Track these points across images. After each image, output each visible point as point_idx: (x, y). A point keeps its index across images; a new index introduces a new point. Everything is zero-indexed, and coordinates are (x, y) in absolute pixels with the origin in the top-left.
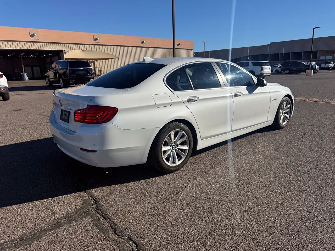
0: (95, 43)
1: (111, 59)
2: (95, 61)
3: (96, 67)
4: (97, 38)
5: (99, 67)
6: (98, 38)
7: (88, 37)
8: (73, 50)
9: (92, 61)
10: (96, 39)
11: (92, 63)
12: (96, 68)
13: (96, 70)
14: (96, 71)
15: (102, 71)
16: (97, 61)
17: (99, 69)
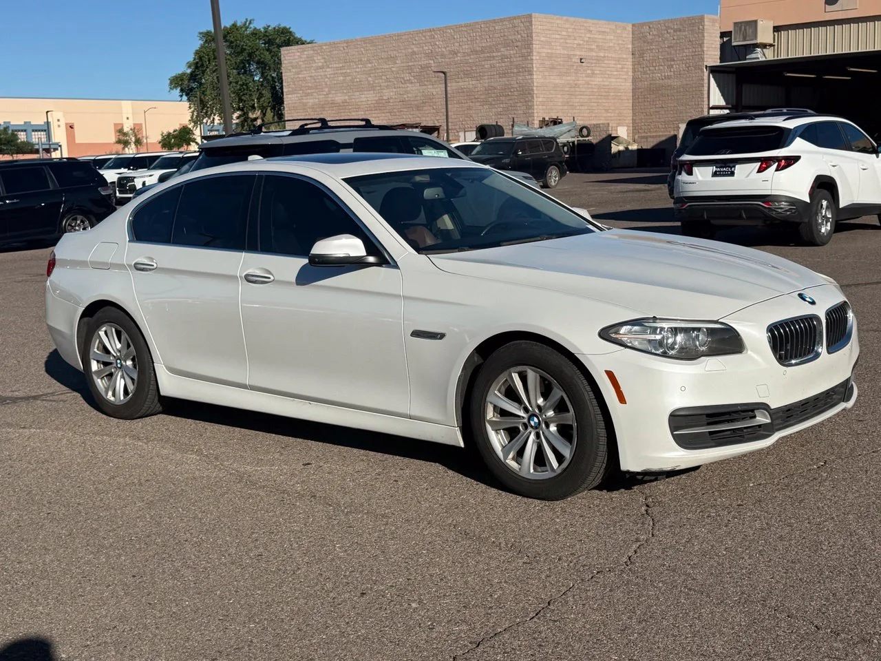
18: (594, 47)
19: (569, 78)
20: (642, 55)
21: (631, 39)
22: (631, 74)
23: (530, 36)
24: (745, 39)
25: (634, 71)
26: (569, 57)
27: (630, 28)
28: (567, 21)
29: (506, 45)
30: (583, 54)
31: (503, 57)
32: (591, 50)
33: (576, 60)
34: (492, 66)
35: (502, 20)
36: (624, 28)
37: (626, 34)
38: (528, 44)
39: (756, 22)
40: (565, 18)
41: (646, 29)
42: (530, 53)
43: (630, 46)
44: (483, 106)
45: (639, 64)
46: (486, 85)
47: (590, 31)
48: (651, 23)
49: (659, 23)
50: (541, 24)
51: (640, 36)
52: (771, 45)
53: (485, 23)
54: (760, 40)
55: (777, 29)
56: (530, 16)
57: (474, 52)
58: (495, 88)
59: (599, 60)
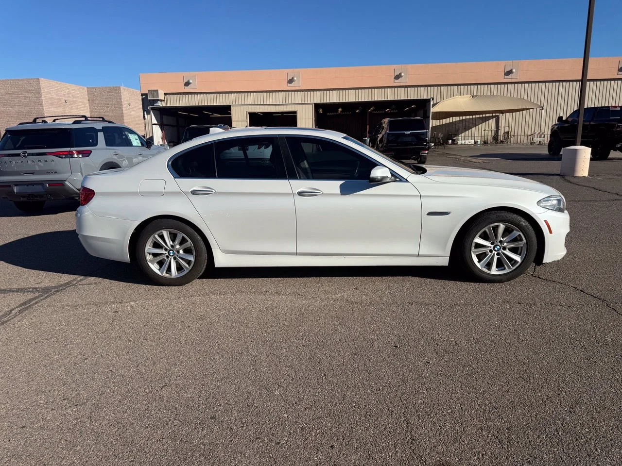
0: (508, 79)
1: (526, 109)
2: (501, 115)
3: (500, 125)
4: (511, 70)
5: (507, 125)
6: (514, 70)
7: (493, 70)
8: (455, 97)
9: (494, 114)
10: (509, 73)
11: (494, 120)
12: (500, 128)
13: (500, 131)
14: (499, 134)
15: (512, 134)
16: (504, 114)
17: (507, 130)
18: (71, 96)
19: (60, 109)
20: (93, 101)
21: (87, 94)
22: (89, 109)
23: (39, 88)
24: (153, 97)
25: (90, 108)
26: (60, 100)
27: (86, 89)
28: (57, 83)
29: (27, 92)
30: (66, 99)
31: (25, 98)
32: (70, 97)
33: (63, 101)
34: (19, 101)
35: (23, 80)
36: (84, 89)
37: (85, 90)
38: (39, 92)
39: (157, 90)
40: (56, 82)
41: (94, 90)
42: (40, 96)
43: (87, 97)
44: (16, 120)
45: (92, 105)
46: (17, 110)
47: (68, 89)
48: (96, 88)
49: (99, 88)
50: (44, 83)
51: (91, 92)
52: (164, 101)
53: (12, 80)
54: (160, 98)
55: (165, 94)
56: (39, 79)
57: (7, 94)
58: (22, 112)
59: (74, 102)
